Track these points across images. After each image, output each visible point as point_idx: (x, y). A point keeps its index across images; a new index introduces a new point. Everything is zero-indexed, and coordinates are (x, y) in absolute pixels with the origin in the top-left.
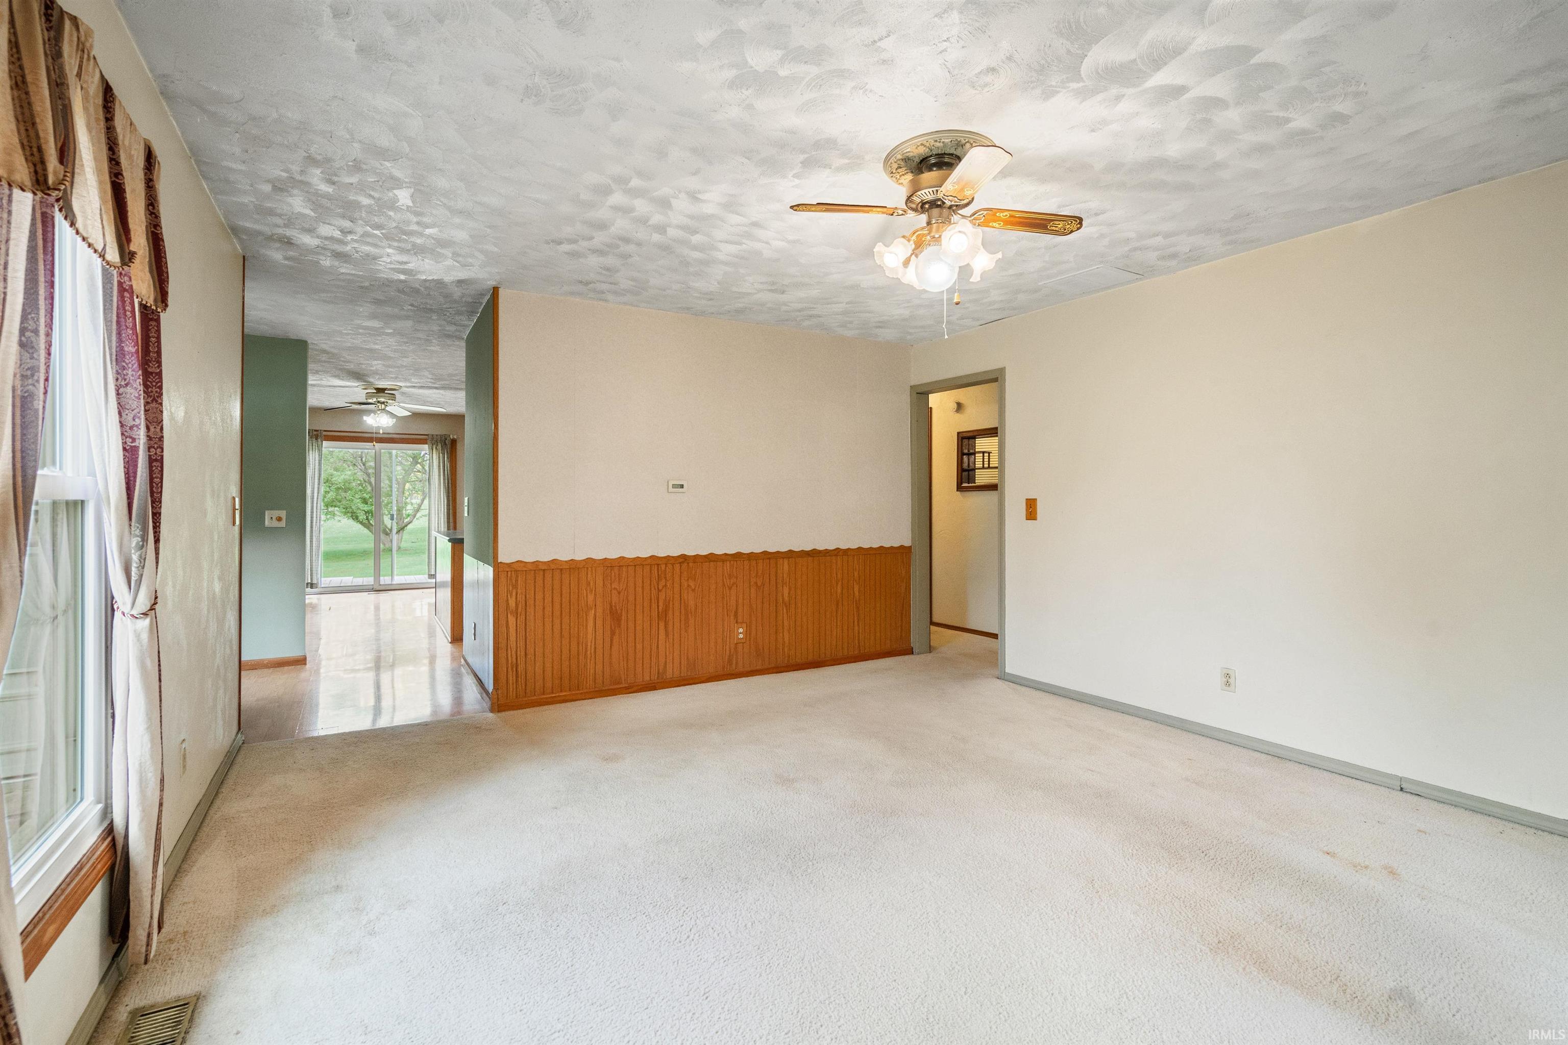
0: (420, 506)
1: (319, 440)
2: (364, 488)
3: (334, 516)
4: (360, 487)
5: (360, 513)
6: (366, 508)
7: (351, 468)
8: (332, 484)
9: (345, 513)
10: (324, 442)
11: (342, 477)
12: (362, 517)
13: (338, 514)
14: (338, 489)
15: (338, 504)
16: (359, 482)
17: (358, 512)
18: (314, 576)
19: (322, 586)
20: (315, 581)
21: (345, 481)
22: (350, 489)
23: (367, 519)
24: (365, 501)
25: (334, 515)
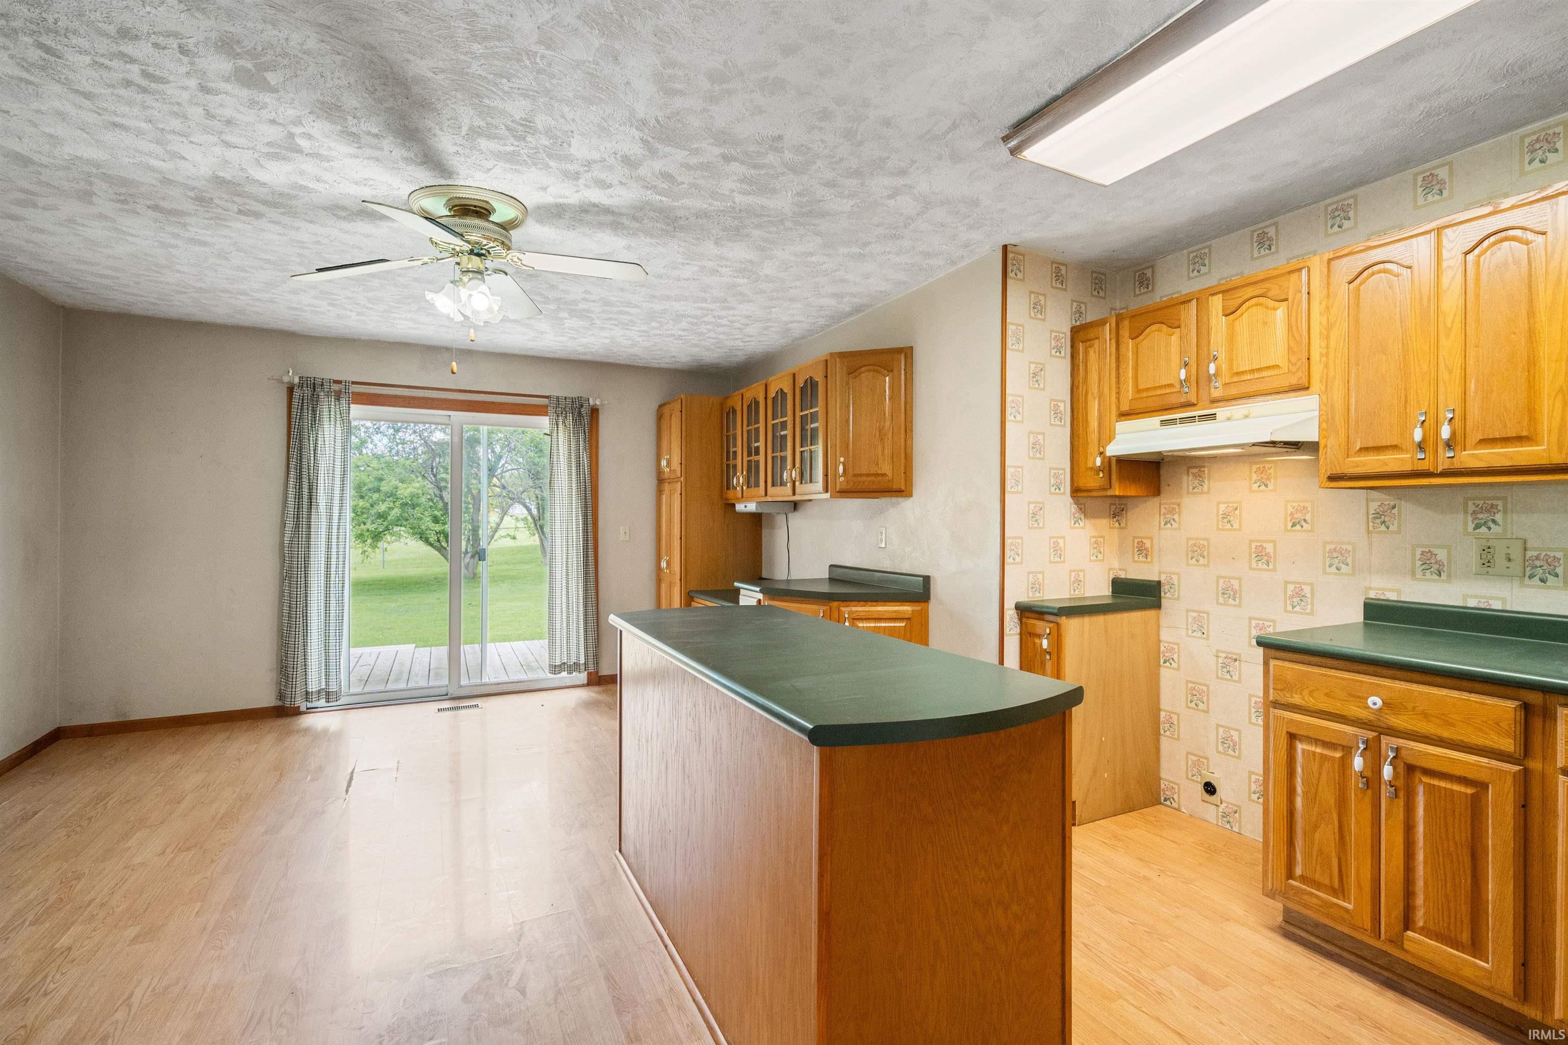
0: (499, 525)
1: (343, 401)
2: (435, 504)
3: (399, 538)
4: (431, 503)
5: (430, 534)
6: (438, 528)
7: (420, 479)
8: (397, 499)
9: (414, 534)
10: (352, 406)
11: (408, 491)
12: (433, 538)
13: (405, 535)
14: (404, 505)
15: (405, 523)
16: (429, 497)
17: (427, 532)
18: (333, 676)
19: (352, 691)
20: (333, 688)
21: (413, 496)
22: (418, 505)
23: (439, 541)
24: (436, 520)
25: (400, 536)
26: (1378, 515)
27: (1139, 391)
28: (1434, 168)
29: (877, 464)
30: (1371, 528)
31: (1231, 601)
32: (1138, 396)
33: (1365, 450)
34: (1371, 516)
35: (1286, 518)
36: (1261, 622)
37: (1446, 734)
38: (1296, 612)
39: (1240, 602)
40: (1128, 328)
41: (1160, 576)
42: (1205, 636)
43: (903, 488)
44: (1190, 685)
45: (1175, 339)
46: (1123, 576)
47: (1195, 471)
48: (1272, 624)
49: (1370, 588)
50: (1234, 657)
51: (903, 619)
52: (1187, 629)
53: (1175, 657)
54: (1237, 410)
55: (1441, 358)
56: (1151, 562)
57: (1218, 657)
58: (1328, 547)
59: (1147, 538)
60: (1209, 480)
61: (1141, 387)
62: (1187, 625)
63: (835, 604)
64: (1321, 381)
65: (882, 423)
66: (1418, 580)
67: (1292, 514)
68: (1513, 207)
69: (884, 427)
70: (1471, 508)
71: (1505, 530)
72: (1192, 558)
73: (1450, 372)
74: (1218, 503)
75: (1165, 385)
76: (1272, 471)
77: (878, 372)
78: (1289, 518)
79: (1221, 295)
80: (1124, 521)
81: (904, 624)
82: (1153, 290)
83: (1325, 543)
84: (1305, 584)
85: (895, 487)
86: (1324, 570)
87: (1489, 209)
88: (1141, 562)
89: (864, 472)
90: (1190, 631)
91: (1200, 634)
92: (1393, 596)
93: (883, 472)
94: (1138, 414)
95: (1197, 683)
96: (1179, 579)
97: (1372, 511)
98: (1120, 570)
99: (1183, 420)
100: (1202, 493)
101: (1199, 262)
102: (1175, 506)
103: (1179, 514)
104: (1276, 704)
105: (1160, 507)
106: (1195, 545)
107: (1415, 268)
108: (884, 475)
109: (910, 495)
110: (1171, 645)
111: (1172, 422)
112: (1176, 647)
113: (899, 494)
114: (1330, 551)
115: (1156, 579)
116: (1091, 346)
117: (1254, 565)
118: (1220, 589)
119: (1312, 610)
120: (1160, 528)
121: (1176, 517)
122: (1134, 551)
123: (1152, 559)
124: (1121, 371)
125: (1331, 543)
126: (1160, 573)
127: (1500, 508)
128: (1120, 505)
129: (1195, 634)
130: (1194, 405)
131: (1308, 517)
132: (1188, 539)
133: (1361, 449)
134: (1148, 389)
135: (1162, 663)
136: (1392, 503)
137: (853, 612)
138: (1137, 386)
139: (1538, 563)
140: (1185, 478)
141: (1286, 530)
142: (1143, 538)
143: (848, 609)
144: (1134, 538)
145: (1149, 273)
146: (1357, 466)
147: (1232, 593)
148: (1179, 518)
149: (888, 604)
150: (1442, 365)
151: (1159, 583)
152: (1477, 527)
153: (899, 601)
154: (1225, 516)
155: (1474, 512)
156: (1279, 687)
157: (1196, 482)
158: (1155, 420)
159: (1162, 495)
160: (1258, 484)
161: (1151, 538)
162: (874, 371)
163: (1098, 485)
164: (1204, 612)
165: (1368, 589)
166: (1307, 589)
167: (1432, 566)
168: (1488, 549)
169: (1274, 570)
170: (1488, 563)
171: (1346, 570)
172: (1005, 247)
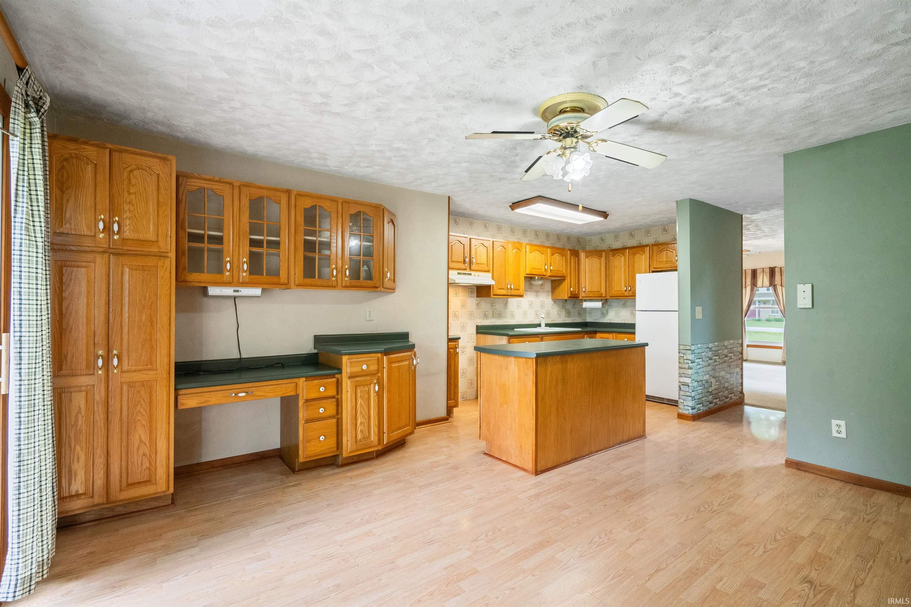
26: (478, 304)
30: (476, 307)
34: (476, 304)
54: (476, 274)
66: (484, 319)
67: (462, 303)
71: (495, 307)
76: (458, 291)
78: (461, 305)
86: (469, 318)
92: (480, 324)
109: (394, 292)
114: (470, 313)
117: (454, 319)
119: (466, 330)
125: (470, 311)
127: (494, 303)
130: (467, 270)
131: (465, 305)
136: (480, 301)
139: (499, 314)
141: (461, 308)
152: (492, 307)
155: (491, 304)
158: (457, 272)
160: (455, 294)
165: (476, 323)
166: (465, 324)
167: (486, 316)
168: (493, 312)
169: (458, 320)
170: (493, 315)
171: (472, 318)
172: (449, 197)
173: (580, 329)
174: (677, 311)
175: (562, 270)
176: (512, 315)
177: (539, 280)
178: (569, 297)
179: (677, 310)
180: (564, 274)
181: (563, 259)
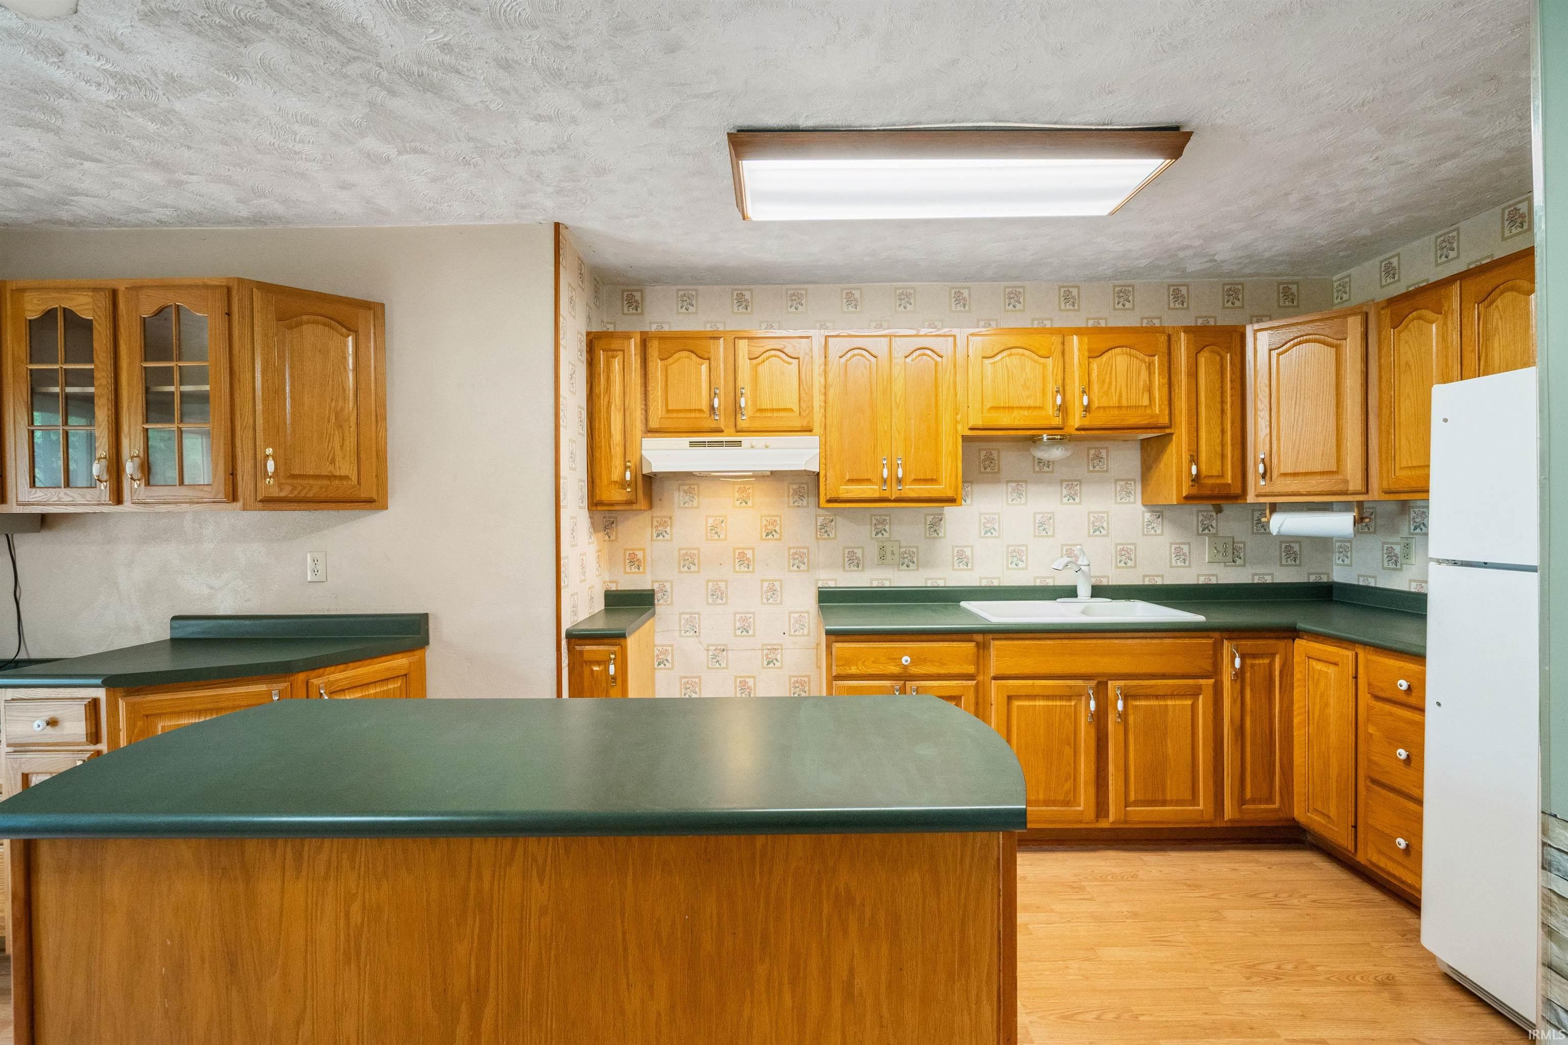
26: (823, 526)
27: (668, 411)
28: (853, 289)
29: (333, 462)
30: (819, 536)
31: (719, 601)
32: (667, 416)
33: (852, 481)
34: (818, 527)
35: (761, 529)
36: (743, 615)
37: (942, 671)
38: (770, 604)
39: (726, 601)
40: (657, 349)
41: (652, 585)
42: (697, 634)
43: (375, 497)
44: (684, 680)
45: (704, 368)
46: (614, 588)
47: (686, 487)
48: (751, 615)
49: (819, 580)
50: (722, 648)
51: (398, 677)
52: (680, 630)
53: (669, 658)
54: (759, 440)
55: (893, 423)
56: (644, 572)
57: (708, 650)
58: (792, 551)
59: (640, 549)
60: (698, 496)
61: (670, 408)
62: (680, 627)
63: (301, 677)
64: (821, 427)
65: (341, 403)
66: (847, 571)
67: (766, 526)
68: (926, 335)
69: (342, 409)
70: (874, 522)
71: (890, 535)
72: (684, 566)
73: (899, 434)
74: (707, 517)
75: (695, 410)
76: (750, 491)
77: (331, 327)
78: (764, 529)
79: (746, 341)
80: (614, 533)
81: (399, 684)
82: (642, 314)
83: (790, 549)
84: (776, 581)
85: (364, 495)
86: (789, 569)
87: (914, 332)
88: (634, 573)
89: (311, 473)
90: (683, 632)
91: (692, 633)
92: (832, 584)
93: (343, 473)
94: (666, 432)
95: (691, 677)
96: (672, 587)
97: (819, 524)
98: (611, 582)
99: (712, 444)
100: (692, 507)
101: (687, 301)
102: (666, 519)
103: (671, 527)
104: (839, 677)
105: (652, 521)
106: (686, 554)
107: (879, 358)
108: (346, 478)
109: (385, 507)
110: (665, 648)
111: (702, 444)
112: (669, 648)
113: (369, 505)
114: (793, 554)
115: (650, 588)
116: (614, 357)
117: (737, 569)
118: (710, 591)
119: (781, 600)
120: (652, 540)
121: (668, 529)
122: (625, 563)
123: (644, 568)
124: (650, 388)
125: (793, 548)
126: (653, 582)
127: (888, 521)
128: (609, 518)
129: (688, 634)
130: (722, 431)
131: (777, 528)
132: (680, 549)
133: (849, 480)
134: (678, 411)
135: (656, 666)
136: (831, 518)
137: (331, 683)
138: (667, 405)
139: (905, 556)
140: (676, 494)
141: (762, 539)
142: (635, 549)
143: (325, 679)
144: (625, 550)
145: (638, 296)
146: (847, 493)
147: (719, 594)
148: (671, 530)
149: (376, 660)
150: (894, 428)
151: (653, 590)
152: (877, 534)
153: (387, 654)
154: (713, 528)
155: (875, 524)
156: (840, 663)
157: (687, 498)
158: (685, 441)
159: (654, 509)
160: (740, 501)
161: (643, 550)
162: (325, 325)
163: (625, 499)
164: (696, 614)
165: (818, 580)
166: (777, 584)
167: (854, 561)
168: (882, 548)
169: (753, 572)
170: (882, 557)
171: (803, 567)
172: (557, 226)
173: (1200, 618)
174: (1533, 569)
175: (1146, 402)
176: (962, 559)
177: (1053, 445)
178: (1188, 498)
179: (1534, 561)
180: (1157, 416)
181: (1150, 366)
